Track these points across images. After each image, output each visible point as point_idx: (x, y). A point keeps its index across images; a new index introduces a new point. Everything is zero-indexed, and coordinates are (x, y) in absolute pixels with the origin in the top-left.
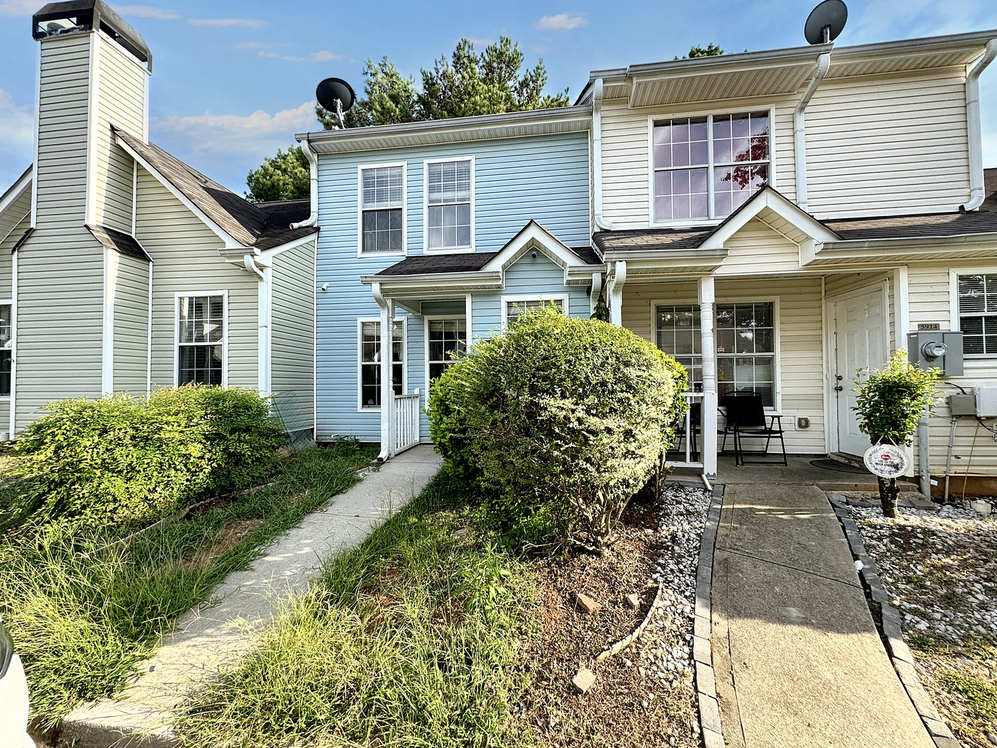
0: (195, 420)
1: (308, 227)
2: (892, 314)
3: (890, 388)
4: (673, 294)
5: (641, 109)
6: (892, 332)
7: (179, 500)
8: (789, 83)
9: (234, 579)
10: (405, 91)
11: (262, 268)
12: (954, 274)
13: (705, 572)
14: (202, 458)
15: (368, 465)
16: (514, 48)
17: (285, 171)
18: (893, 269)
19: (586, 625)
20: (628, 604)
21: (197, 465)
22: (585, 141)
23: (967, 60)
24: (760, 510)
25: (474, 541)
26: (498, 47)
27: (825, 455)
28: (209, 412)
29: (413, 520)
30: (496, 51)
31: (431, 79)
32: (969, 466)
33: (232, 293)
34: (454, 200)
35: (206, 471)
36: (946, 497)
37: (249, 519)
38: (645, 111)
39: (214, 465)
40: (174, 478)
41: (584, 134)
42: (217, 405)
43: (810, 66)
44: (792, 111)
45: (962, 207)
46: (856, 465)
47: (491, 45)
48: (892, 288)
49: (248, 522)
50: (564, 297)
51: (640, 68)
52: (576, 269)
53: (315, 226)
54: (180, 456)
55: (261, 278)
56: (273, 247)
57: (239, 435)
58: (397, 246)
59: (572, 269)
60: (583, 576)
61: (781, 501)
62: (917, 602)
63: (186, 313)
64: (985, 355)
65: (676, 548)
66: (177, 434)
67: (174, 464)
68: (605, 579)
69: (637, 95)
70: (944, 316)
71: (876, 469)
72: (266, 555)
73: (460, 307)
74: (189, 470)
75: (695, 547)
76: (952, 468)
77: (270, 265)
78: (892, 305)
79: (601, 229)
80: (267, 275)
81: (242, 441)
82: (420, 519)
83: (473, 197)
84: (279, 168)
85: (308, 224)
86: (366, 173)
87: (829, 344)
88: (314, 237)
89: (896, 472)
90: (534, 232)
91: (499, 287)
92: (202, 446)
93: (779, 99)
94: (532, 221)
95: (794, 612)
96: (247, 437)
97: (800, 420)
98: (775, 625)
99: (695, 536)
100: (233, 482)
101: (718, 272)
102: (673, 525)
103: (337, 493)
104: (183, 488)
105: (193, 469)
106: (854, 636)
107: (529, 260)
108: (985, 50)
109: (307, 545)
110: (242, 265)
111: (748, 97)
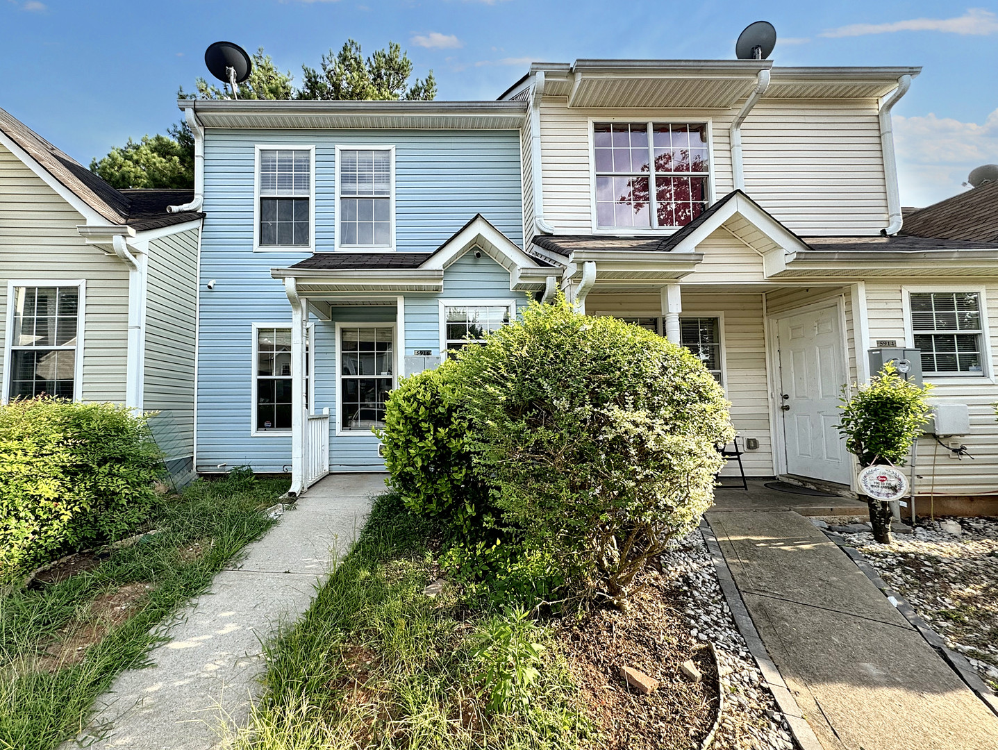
0: (49, 447)
1: (190, 211)
2: (851, 330)
3: (884, 405)
4: (618, 306)
5: (581, 109)
6: (852, 349)
7: (23, 562)
8: (725, 99)
9: (127, 681)
10: (284, 88)
11: (135, 253)
12: (907, 290)
13: (745, 622)
14: (58, 500)
15: (276, 501)
16: (403, 56)
17: (137, 162)
18: (850, 285)
19: (652, 713)
20: (686, 675)
21: (50, 510)
22: (516, 140)
23: (880, 94)
24: (759, 542)
25: (454, 600)
26: (387, 53)
27: (774, 478)
28: (69, 435)
29: (364, 573)
30: (384, 56)
31: (314, 77)
32: (933, 485)
33: (91, 284)
34: (371, 193)
35: (65, 518)
36: (914, 519)
37: (127, 583)
38: (586, 112)
39: (76, 509)
40: (14, 531)
41: (514, 132)
42: (78, 426)
43: (750, 81)
44: (728, 126)
45: (884, 232)
46: (813, 487)
47: (379, 50)
48: (849, 303)
49: (128, 588)
50: (511, 303)
51: (587, 63)
52: (529, 271)
53: (200, 211)
54: (25, 497)
55: (134, 266)
56: (151, 229)
57: (111, 466)
58: (303, 239)
59: (525, 271)
60: (614, 641)
61: (772, 530)
62: (969, 642)
63: (21, 309)
64: (936, 373)
65: (695, 593)
66: (22, 467)
67: (16, 509)
68: (640, 642)
69: (579, 94)
70: (899, 333)
71: (872, 492)
72: (168, 640)
73: (391, 313)
74: (37, 517)
75: (714, 591)
76: (916, 488)
77: (147, 251)
78: (850, 321)
79: (542, 232)
80: (142, 263)
81: (114, 475)
82: (373, 570)
83: (393, 191)
84: (130, 158)
85: (191, 209)
86: (264, 155)
87: (773, 361)
88: (197, 224)
89: (894, 494)
90: (479, 228)
91: (438, 289)
92: (58, 483)
93: (715, 113)
94: (478, 215)
95: (871, 669)
96: (122, 470)
97: (749, 441)
98: (862, 689)
99: (709, 577)
100: (103, 532)
101: (686, 280)
102: (680, 565)
103: (250, 540)
104: (27, 544)
105: (45, 517)
106: (949, 695)
107: (470, 261)
108: (898, 85)
109: (228, 620)
110: (109, 250)
111: (688, 108)
